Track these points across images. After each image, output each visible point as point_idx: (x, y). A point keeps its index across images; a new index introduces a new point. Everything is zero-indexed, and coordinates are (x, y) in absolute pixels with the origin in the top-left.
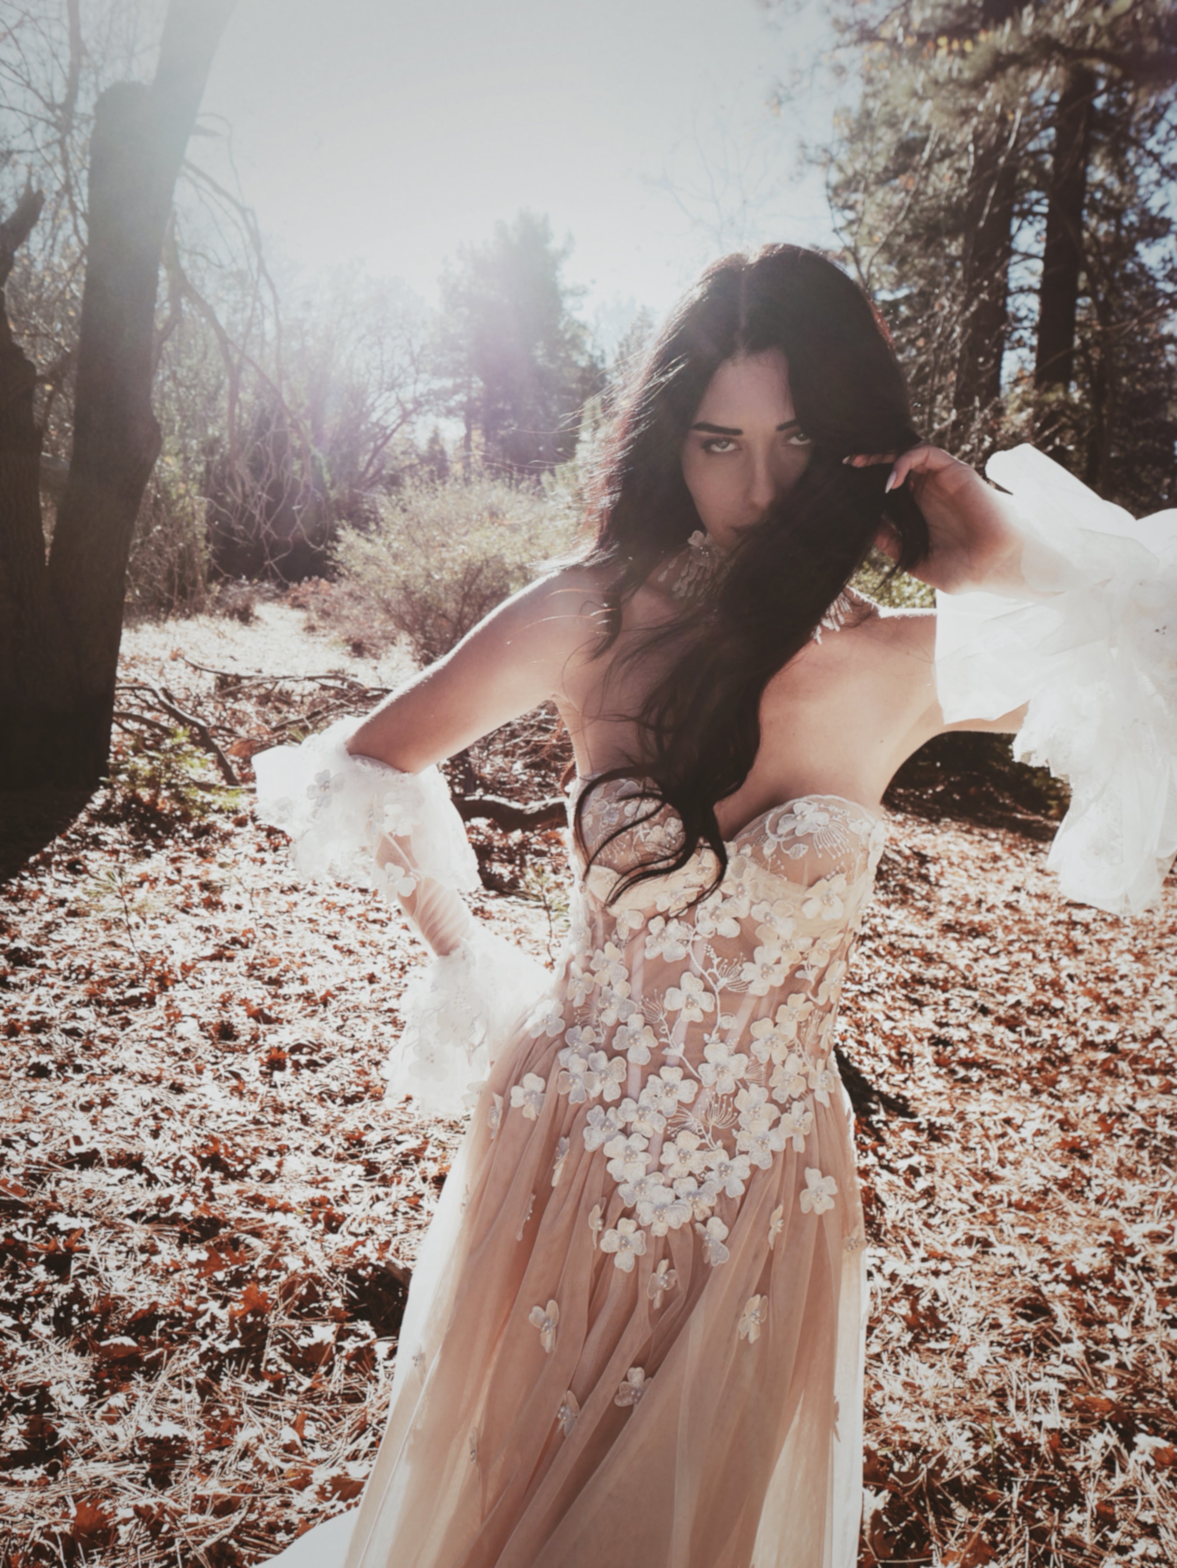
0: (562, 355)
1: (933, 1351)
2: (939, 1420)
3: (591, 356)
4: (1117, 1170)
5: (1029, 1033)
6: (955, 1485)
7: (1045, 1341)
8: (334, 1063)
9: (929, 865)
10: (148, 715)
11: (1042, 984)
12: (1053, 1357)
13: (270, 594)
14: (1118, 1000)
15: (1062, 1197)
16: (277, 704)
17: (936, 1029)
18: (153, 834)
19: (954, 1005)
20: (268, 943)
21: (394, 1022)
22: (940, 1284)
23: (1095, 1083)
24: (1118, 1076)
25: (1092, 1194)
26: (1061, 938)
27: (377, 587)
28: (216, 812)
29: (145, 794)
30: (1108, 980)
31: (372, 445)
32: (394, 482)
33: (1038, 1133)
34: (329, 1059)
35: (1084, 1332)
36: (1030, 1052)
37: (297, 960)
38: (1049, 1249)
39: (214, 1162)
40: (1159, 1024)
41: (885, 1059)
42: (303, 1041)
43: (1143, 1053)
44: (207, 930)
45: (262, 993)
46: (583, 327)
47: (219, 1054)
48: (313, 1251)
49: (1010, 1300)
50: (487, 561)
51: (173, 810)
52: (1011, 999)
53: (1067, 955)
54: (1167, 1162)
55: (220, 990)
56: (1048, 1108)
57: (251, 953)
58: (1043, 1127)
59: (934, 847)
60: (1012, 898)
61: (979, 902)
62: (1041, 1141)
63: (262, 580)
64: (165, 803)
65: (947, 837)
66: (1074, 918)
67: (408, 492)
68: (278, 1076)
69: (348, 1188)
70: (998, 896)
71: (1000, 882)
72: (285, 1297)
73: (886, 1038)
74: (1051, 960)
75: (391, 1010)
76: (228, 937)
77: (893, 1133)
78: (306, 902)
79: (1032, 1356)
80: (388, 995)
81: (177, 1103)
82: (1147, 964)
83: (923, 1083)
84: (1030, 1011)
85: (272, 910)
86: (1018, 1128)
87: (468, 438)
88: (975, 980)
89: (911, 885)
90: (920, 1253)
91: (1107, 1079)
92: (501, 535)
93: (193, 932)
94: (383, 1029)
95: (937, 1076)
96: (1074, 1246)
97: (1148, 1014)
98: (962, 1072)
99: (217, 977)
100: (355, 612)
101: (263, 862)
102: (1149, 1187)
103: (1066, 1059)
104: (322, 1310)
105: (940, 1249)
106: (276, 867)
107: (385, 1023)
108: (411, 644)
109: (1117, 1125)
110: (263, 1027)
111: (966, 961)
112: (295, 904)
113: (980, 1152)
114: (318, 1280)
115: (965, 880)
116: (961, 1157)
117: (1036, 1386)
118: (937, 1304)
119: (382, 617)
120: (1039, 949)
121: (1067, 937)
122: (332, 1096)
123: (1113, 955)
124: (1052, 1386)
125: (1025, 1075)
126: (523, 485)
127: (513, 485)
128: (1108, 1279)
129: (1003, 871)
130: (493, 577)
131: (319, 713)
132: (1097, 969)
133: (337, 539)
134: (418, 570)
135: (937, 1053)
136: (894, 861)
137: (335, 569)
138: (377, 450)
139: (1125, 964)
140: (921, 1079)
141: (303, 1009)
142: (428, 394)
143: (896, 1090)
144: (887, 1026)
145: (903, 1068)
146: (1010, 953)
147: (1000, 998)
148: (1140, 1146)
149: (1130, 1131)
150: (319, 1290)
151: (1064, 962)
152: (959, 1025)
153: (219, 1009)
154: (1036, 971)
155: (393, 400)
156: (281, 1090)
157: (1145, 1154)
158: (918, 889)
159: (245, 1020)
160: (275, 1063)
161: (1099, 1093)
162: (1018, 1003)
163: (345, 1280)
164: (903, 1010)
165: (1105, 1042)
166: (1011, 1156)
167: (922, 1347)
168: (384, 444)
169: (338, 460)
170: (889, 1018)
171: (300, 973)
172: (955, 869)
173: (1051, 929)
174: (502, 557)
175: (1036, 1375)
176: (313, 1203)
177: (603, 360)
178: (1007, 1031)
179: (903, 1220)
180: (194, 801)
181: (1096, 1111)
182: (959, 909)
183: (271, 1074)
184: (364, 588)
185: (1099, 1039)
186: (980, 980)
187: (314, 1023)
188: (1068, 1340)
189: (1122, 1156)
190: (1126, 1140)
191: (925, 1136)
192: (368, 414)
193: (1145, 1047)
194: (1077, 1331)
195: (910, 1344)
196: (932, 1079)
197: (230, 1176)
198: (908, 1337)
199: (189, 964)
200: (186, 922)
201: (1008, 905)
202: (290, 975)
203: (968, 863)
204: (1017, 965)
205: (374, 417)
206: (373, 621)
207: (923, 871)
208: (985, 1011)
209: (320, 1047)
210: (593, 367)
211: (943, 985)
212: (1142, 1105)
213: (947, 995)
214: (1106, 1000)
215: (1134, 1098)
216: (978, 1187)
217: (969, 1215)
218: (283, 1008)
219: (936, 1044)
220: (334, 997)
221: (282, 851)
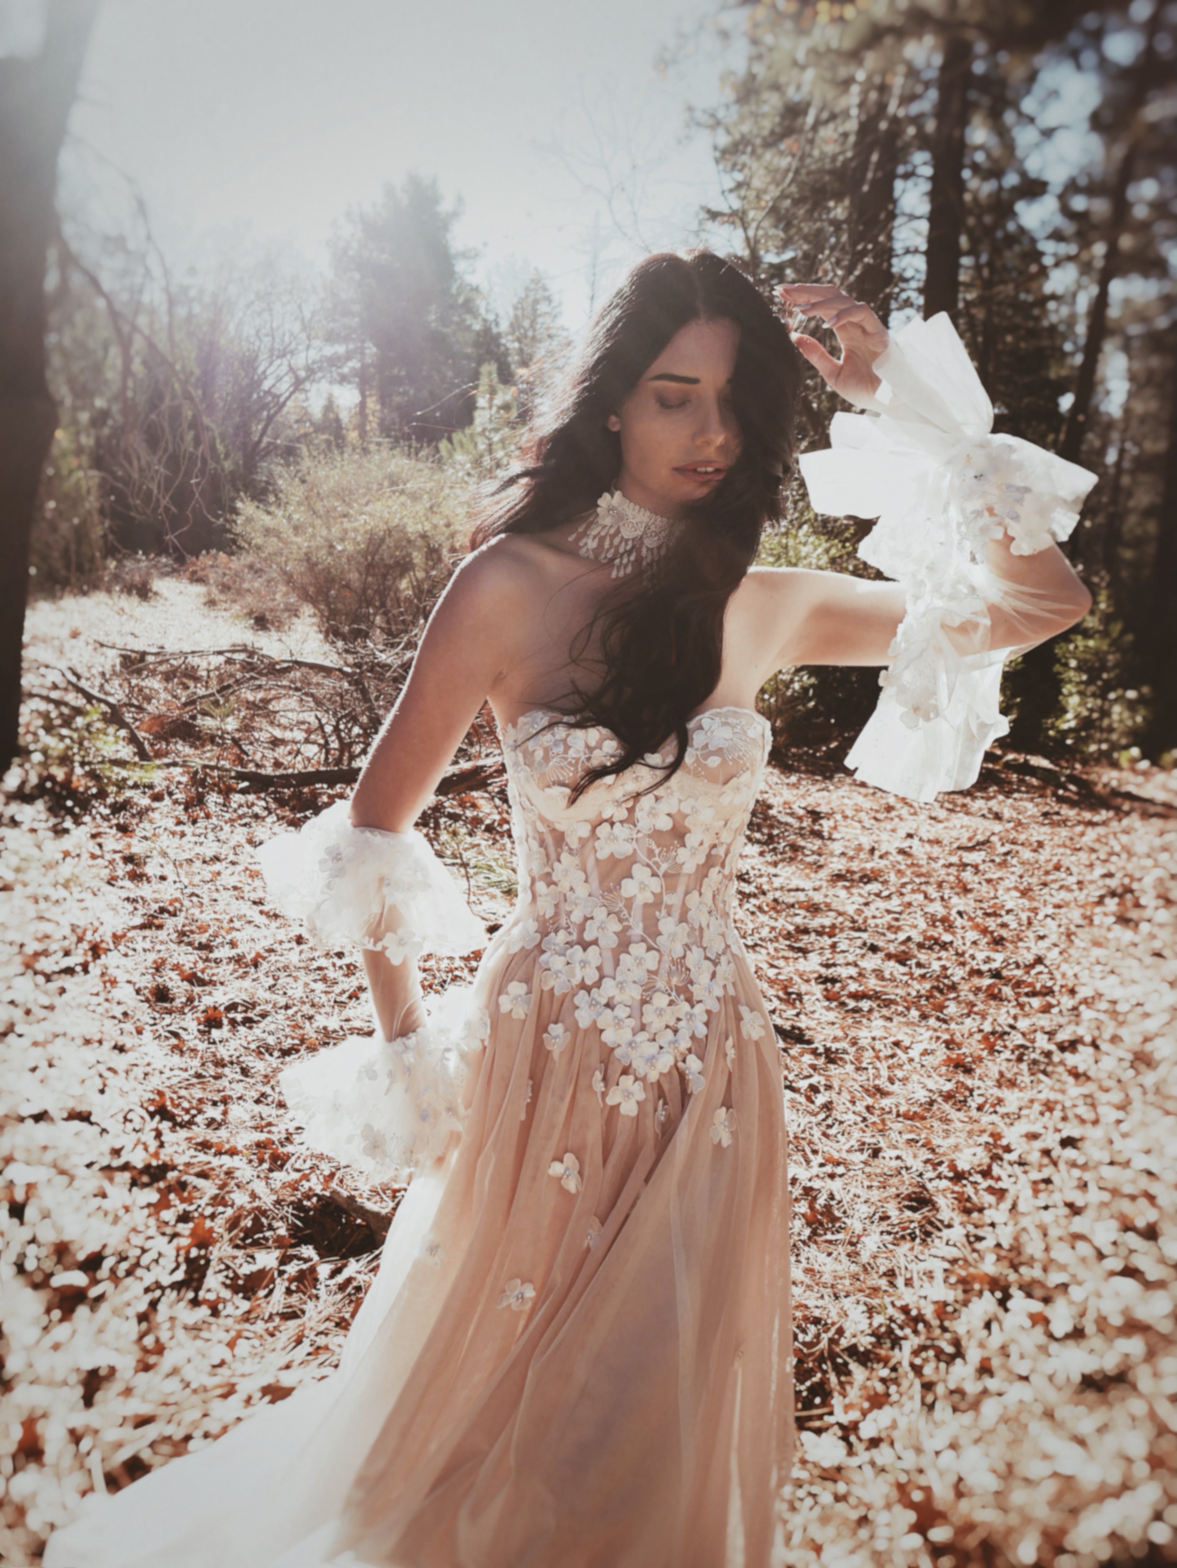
0: (456, 319)
1: (830, 1242)
2: (837, 1297)
3: (485, 320)
4: (998, 1081)
5: (919, 965)
6: (852, 1350)
7: (929, 1228)
8: (269, 1019)
9: (823, 822)
10: (55, 695)
11: (933, 921)
12: (937, 1241)
13: (168, 569)
14: (1004, 933)
15: (947, 1107)
16: (185, 680)
17: (823, 971)
18: (70, 811)
19: (842, 946)
20: (196, 911)
21: (324, 979)
22: (836, 1186)
23: (980, 1007)
24: (1001, 1000)
25: (973, 1103)
26: (952, 878)
27: (278, 559)
28: (132, 788)
29: (60, 773)
30: (995, 914)
31: (265, 413)
32: (289, 453)
33: (925, 1053)
34: (264, 1015)
35: (965, 1218)
36: (920, 982)
37: (225, 925)
38: (933, 1151)
39: (162, 1112)
40: (1041, 953)
41: (774, 999)
42: (237, 1000)
43: (1025, 978)
44: (135, 901)
45: (192, 958)
46: (476, 289)
47: (157, 1015)
48: (259, 1187)
49: (898, 1196)
50: (390, 531)
51: (88, 788)
52: (902, 936)
53: (957, 894)
54: (1045, 1072)
55: (152, 957)
56: (935, 1030)
57: (180, 920)
58: (929, 1047)
59: (829, 803)
60: (905, 845)
61: (872, 851)
62: (928, 1060)
63: (159, 554)
64: (80, 780)
65: (842, 792)
66: (965, 860)
67: (306, 463)
68: (215, 1034)
69: (291, 1130)
70: (890, 843)
71: (893, 831)
72: (230, 1230)
73: (772, 982)
74: (942, 899)
75: (320, 969)
76: (155, 907)
77: (793, 1058)
78: (229, 871)
79: (918, 1241)
80: (316, 954)
81: (121, 1062)
82: (1032, 899)
83: (816, 1016)
84: (920, 946)
85: (196, 880)
86: (906, 1049)
87: (363, 405)
88: (865, 921)
89: (802, 843)
90: (819, 1159)
91: (992, 1003)
92: (403, 504)
93: (121, 904)
94: (313, 986)
95: (829, 1009)
96: (956, 1147)
97: (1032, 944)
98: (852, 1004)
99: (148, 945)
100: (256, 585)
101: (183, 835)
102: (1028, 1094)
103: (953, 987)
104: (266, 1239)
105: (836, 1156)
106: (196, 839)
107: (315, 981)
108: (315, 615)
109: (999, 1042)
110: (197, 990)
111: (856, 906)
112: (219, 874)
113: (871, 1071)
114: (264, 1213)
115: (859, 831)
116: (856, 1076)
117: (922, 1266)
118: (833, 1203)
119: (284, 589)
120: (931, 891)
121: (957, 877)
122: (269, 1050)
123: (1000, 892)
124: (938, 1267)
125: (913, 1002)
126: (423, 453)
127: (413, 453)
128: (986, 1173)
129: (897, 820)
130: (397, 548)
131: (229, 686)
132: (985, 905)
133: (235, 511)
134: (319, 541)
135: (826, 990)
136: (787, 824)
137: (234, 542)
138: (270, 419)
139: (1011, 900)
140: (813, 1012)
141: (235, 971)
142: (321, 361)
143: (789, 1023)
144: (771, 973)
145: (793, 1005)
146: (902, 894)
147: (891, 936)
148: (1020, 1059)
149: (1011, 1046)
150: (264, 1221)
151: (955, 900)
152: (848, 964)
153: (153, 975)
154: (926, 910)
155: (285, 368)
156: (220, 1047)
157: (1024, 1066)
158: (809, 846)
159: (180, 983)
160: (212, 1021)
161: (984, 1016)
162: (909, 939)
163: (290, 1210)
164: (786, 958)
165: (990, 970)
166: (899, 1074)
167: (819, 1239)
168: (276, 413)
169: (231, 430)
170: (772, 966)
171: (229, 937)
172: (849, 821)
173: (943, 872)
174: (404, 527)
175: (921, 1257)
176: (258, 1145)
177: (497, 324)
178: (897, 965)
179: (803, 1131)
180: (109, 778)
181: (980, 1031)
182: (852, 859)
183: (209, 1032)
184: (266, 560)
185: (984, 968)
186: (871, 922)
187: (247, 983)
188: (949, 1226)
189: (1003, 1069)
190: (1007, 1054)
191: (822, 1060)
192: (260, 382)
193: (1028, 973)
194: (958, 1218)
195: (810, 1238)
196: (824, 1011)
197: (177, 1125)
198: (807, 1232)
199: (119, 933)
200: (113, 895)
201: (902, 852)
202: (219, 940)
203: (862, 815)
204: (910, 904)
205: (266, 385)
206: (274, 593)
207: (817, 828)
208: (874, 949)
209: (254, 1005)
210: (487, 330)
211: (831, 931)
212: (1023, 1024)
213: (835, 939)
214: (992, 933)
215: (1015, 1018)
216: (870, 1101)
217: (862, 1125)
218: (215, 971)
219: (824, 983)
220: (264, 958)
221: (201, 823)
